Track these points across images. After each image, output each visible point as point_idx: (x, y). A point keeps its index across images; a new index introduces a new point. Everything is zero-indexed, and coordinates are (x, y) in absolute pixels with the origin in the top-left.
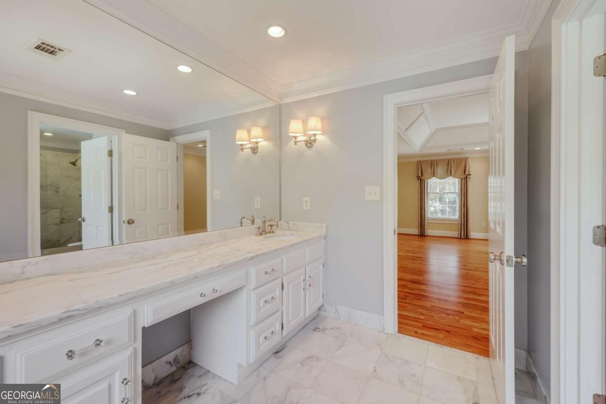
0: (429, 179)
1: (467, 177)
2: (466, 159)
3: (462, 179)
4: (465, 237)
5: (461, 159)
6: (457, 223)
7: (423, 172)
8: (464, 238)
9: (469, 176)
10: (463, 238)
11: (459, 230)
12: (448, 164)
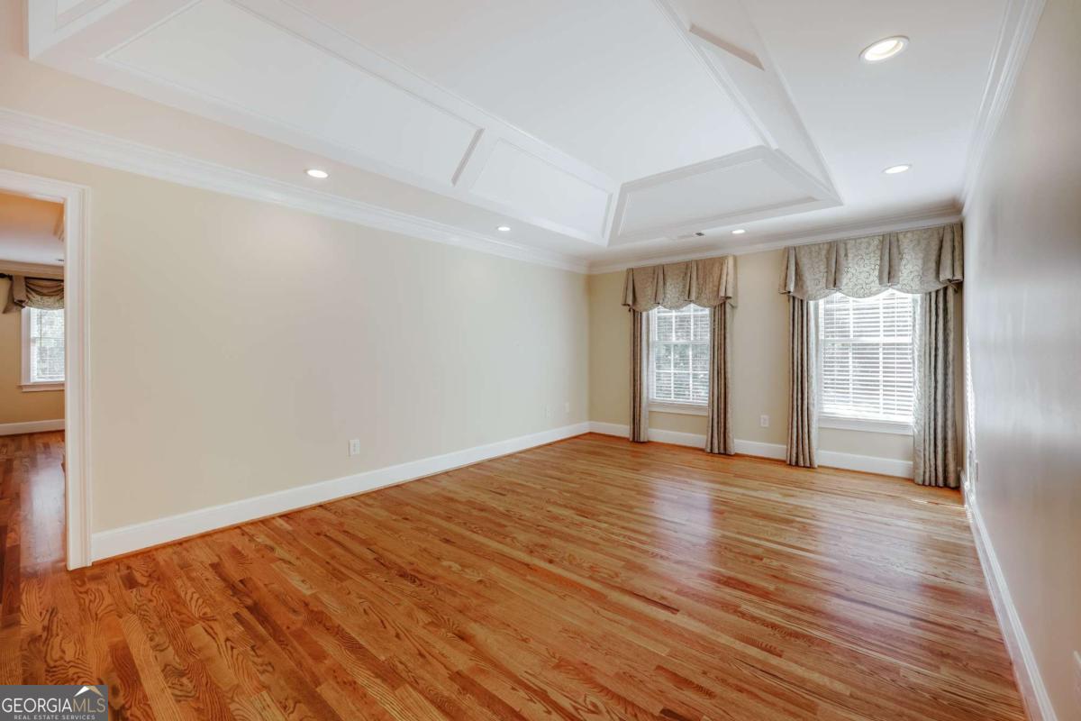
0: (651, 309)
1: (725, 303)
2: (721, 261)
3: (715, 308)
4: (722, 451)
5: (713, 261)
6: (706, 414)
7: (638, 295)
8: (719, 453)
9: (728, 301)
10: (716, 451)
11: (708, 431)
12: (686, 274)
